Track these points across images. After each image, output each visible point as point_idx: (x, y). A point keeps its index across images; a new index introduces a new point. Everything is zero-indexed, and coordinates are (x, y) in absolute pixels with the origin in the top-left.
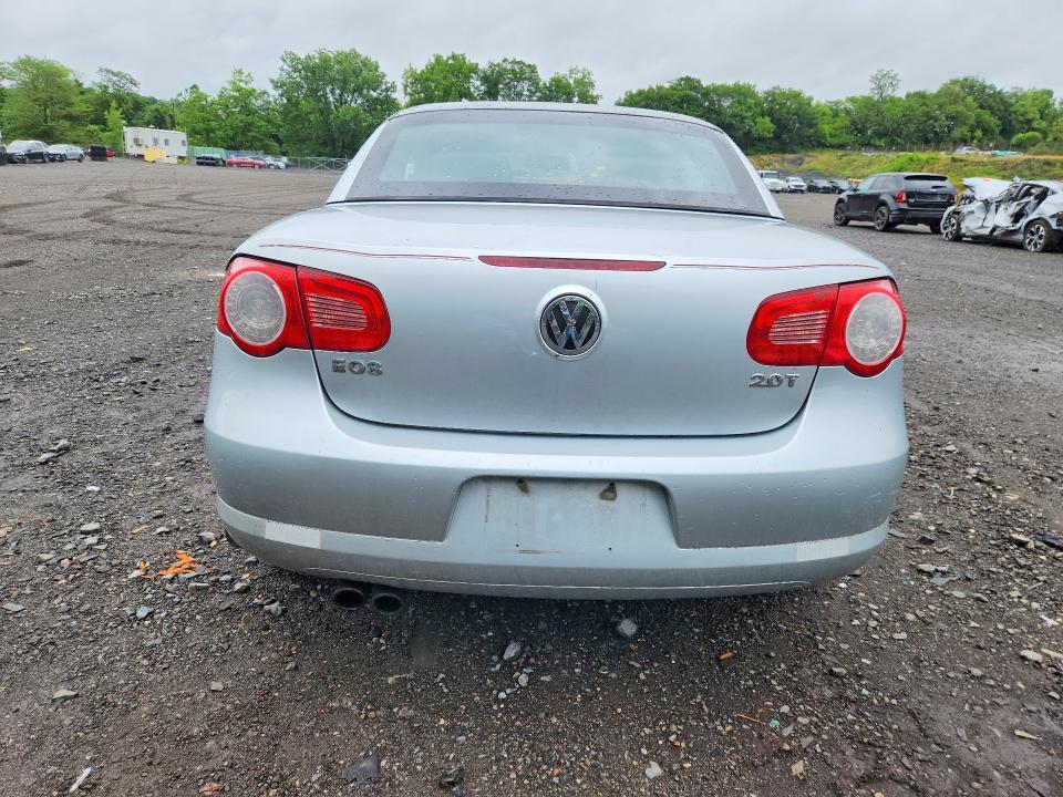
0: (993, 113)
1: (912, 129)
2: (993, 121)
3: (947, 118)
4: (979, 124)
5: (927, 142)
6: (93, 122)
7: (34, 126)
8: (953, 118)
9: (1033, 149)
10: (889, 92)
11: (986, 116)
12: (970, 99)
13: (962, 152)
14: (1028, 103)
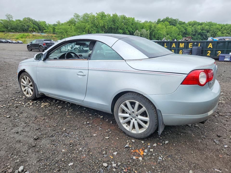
0: (36, 25)
1: (20, 28)
2: (37, 27)
3: (27, 26)
4: (34, 28)
5: (24, 31)
8: (28, 26)
9: (47, 33)
10: (11, 19)
11: (35, 26)
12: (31, 22)
13: (34, 33)
14: (42, 23)
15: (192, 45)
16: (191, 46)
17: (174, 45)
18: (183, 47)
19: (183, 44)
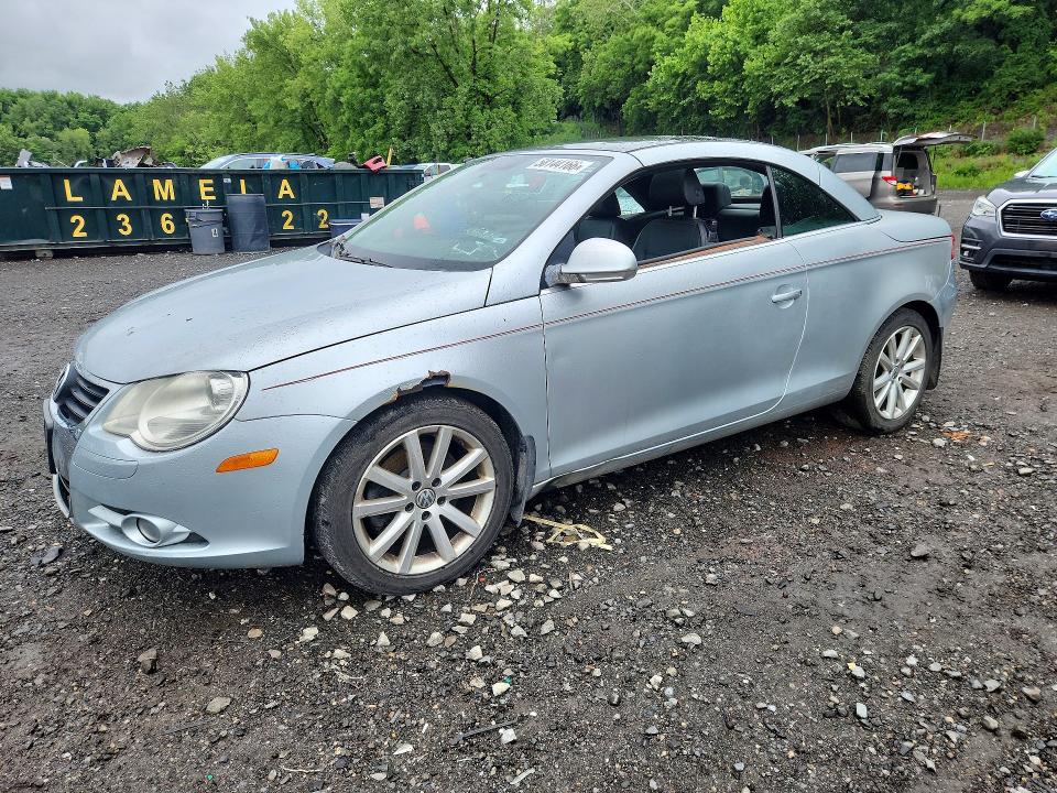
15: (211, 189)
16: (207, 194)
17: (120, 190)
18: (173, 198)
19: (169, 183)
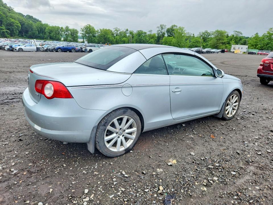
6: (228, 44)
7: (214, 45)
